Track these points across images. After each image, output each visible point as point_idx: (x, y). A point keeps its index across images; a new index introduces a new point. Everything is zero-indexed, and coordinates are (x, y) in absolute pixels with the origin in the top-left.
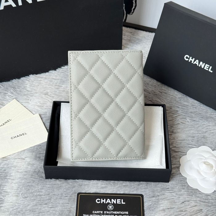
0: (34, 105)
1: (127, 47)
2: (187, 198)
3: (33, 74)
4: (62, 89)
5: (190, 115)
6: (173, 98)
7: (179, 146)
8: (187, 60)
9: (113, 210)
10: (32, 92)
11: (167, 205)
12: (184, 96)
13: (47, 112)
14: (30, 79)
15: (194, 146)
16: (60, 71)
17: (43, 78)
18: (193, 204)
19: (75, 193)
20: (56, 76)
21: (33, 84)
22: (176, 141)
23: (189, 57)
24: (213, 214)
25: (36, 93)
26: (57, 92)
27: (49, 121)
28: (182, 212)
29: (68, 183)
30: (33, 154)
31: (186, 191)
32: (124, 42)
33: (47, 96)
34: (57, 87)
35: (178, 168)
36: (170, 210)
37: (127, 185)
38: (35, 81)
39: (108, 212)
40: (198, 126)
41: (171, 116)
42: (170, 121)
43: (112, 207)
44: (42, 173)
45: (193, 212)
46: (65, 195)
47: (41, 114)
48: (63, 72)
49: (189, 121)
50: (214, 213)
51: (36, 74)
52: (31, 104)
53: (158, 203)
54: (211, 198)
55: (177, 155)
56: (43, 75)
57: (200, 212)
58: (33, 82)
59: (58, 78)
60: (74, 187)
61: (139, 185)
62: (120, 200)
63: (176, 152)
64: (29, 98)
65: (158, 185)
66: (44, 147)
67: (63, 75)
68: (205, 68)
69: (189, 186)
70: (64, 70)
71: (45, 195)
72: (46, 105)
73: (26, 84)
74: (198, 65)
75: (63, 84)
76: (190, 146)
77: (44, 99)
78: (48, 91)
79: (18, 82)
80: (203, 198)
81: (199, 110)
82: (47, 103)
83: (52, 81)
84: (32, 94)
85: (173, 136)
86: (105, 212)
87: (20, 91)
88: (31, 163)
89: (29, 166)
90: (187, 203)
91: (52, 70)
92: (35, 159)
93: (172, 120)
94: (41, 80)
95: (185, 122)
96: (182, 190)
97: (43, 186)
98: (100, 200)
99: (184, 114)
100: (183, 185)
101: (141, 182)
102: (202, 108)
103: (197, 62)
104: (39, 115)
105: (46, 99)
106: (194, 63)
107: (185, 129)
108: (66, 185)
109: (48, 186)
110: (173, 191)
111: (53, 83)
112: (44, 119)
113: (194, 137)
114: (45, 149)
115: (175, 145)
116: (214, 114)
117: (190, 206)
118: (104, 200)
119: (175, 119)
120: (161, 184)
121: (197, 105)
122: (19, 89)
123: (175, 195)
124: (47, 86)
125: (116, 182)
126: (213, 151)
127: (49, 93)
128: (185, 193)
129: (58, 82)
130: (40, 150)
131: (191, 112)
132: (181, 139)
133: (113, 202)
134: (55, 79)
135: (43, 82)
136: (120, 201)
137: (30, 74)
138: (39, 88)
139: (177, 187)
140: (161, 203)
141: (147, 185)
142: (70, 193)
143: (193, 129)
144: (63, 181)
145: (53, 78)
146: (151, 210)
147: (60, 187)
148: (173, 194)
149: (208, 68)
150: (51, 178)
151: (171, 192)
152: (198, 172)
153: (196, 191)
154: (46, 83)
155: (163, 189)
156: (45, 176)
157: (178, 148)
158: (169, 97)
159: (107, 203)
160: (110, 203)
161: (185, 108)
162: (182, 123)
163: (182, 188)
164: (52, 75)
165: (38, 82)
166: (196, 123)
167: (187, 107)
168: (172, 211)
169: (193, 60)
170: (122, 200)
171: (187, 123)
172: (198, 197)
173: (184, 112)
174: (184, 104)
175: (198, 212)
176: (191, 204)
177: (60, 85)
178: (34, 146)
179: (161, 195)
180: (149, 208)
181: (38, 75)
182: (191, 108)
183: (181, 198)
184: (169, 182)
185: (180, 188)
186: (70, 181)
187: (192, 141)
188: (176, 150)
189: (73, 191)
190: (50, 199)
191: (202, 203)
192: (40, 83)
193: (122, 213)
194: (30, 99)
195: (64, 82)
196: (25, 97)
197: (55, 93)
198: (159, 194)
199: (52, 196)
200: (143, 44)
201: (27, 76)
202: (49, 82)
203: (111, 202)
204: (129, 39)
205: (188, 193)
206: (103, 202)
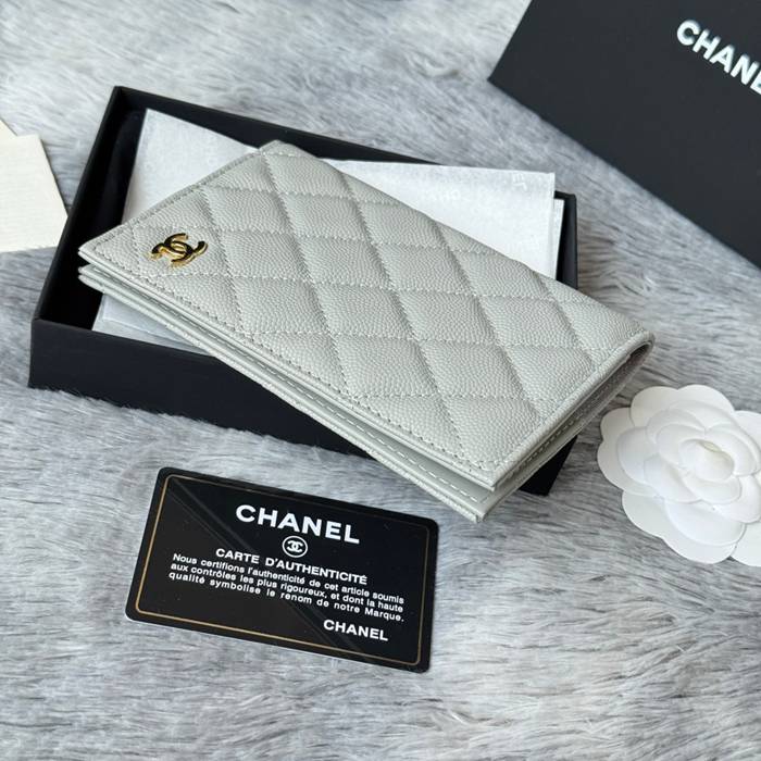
0: (25, 100)
2: (617, 565)
5: (660, 266)
9: (306, 561)
11: (535, 577)
13: (73, 139)
15: (664, 380)
18: (641, 588)
19: (151, 464)
20: (137, 17)
24: (716, 641)
27: (79, 173)
28: (592, 613)
29: (125, 418)
31: (614, 538)
35: (592, 448)
36: (541, 597)
39: (281, 564)
40: (686, 310)
43: (303, 548)
44: (20, 361)
45: (637, 618)
46: (108, 463)
49: (653, 285)
50: (721, 639)
53: (497, 562)
54: (713, 581)
57: (662, 626)
62: (339, 525)
66: (41, 265)
71: (15, 449)
72: (75, 111)
76: (650, 375)
80: (683, 573)
81: (695, 257)
83: (118, 31)
86: (270, 562)
90: (616, 582)
95: (637, 288)
98: (253, 510)
99: (635, 259)
104: (40, 144)
106: (713, 61)
108: (117, 426)
109: (39, 415)
110: (563, 530)
111: (120, 40)
112: (59, 163)
113: (666, 347)
114: (46, 276)
116: (754, 280)
117: (626, 596)
118: (271, 514)
119: (598, 269)
121: (688, 235)
124: (90, 42)
126: (738, 408)
128: (613, 543)
129: (139, 39)
131: (664, 258)
133: (309, 528)
136: (338, 531)
139: (583, 518)
140: (508, 563)
142: (129, 458)
143: (666, 317)
144: (104, 407)
146: (463, 584)
147: (91, 428)
150: (54, 388)
151: (556, 533)
153: (654, 545)
154: (89, 31)
156: (29, 375)
159: (281, 526)
160: (297, 529)
161: (645, 238)
162: (626, 287)
166: (681, 301)
167: (652, 238)
168: (551, 603)
170: (348, 528)
171: (645, 293)
172: (661, 568)
173: (638, 250)
174: (640, 225)
175: (656, 623)
176: (632, 589)
180: (459, 575)
182: (668, 243)
184: (547, 495)
186: (139, 418)
187: (656, 359)
189: (142, 454)
190: (39, 469)
191: (677, 595)
193: (339, 575)
194: (10, 74)
199: (49, 459)
202: (101, 31)
203: (300, 525)
205: (622, 547)
206: (267, 522)
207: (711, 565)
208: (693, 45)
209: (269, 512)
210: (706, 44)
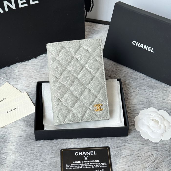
0: (22, 86)
1: (89, 37)
2: (142, 147)
3: (19, 62)
4: (42, 72)
5: (140, 85)
6: (126, 73)
7: (133, 109)
8: (135, 44)
9: (88, 160)
10: (20, 76)
11: (127, 153)
12: (134, 71)
13: (32, 91)
14: (17, 66)
15: (144, 108)
16: (40, 58)
17: (27, 65)
18: (146, 150)
19: (59, 149)
20: (37, 63)
21: (20, 70)
22: (130, 105)
23: (135, 42)
24: (161, 157)
25: (23, 77)
26: (38, 75)
27: (35, 97)
28: (138, 157)
29: (53, 142)
30: (25, 123)
31: (140, 142)
32: (86, 33)
33: (31, 78)
34: (38, 71)
35: (134, 125)
36: (130, 156)
37: (97, 140)
38: (21, 68)
39: (84, 162)
40: (146, 93)
41: (125, 87)
42: (125, 91)
43: (87, 158)
44: (33, 136)
45: (147, 156)
46: (52, 151)
47: (28, 92)
48: (42, 59)
49: (139, 89)
50: (162, 156)
51: (22, 62)
52: (20, 85)
53: (121, 152)
54: (159, 146)
55: (132, 116)
56: (27, 63)
57: (151, 156)
58: (20, 68)
59: (38, 64)
60: (58, 145)
61: (105, 140)
62: (93, 152)
63: (131, 113)
64: (18, 80)
65: (120, 139)
66: (32, 117)
67: (42, 61)
68: (148, 50)
69: (142, 137)
70: (42, 57)
71: (36, 153)
72: (31, 85)
73: (14, 70)
74: (143, 48)
75: (42, 69)
76: (141, 108)
77: (29, 81)
78: (32, 74)
79: (8, 69)
80: (153, 145)
81: (146, 81)
82: (32, 84)
83: (34, 67)
84: (20, 78)
85: (128, 101)
86: (82, 162)
87: (11, 76)
88: (24, 130)
89: (22, 132)
90: (142, 150)
91: (33, 58)
92: (27, 127)
93: (126, 90)
94: (26, 67)
95: (136, 91)
96: (138, 141)
97: (35, 146)
98: (78, 153)
99: (135, 85)
100: (138, 137)
101: (107, 138)
102: (147, 79)
103: (142, 46)
104: (26, 93)
105: (31, 81)
106: (140, 47)
107: (136, 96)
108: (52, 144)
109: (38, 146)
110: (131, 143)
111: (35, 68)
112: (31, 96)
113: (143, 101)
114: (34, 118)
115: (130, 108)
117: (144, 152)
118: (81, 153)
119: (129, 89)
120: (122, 138)
121: (144, 77)
122: (9, 74)
123: (133, 145)
124: (30, 70)
125: (89, 139)
126: (158, 110)
127: (33, 76)
128: (140, 143)
129: (39, 67)
130: (29, 119)
131: (140, 83)
132: (134, 103)
133: (88, 154)
134: (36, 65)
135: (28, 68)
136: (93, 153)
137: (17, 63)
138: (25, 73)
139: (134, 139)
140: (123, 152)
141: (111, 140)
142: (55, 149)
143: (142, 95)
144: (49, 141)
145: (35, 64)
146: (116, 157)
147: (47, 146)
148: (131, 144)
149: (150, 49)
150: (40, 140)
151: (130, 143)
152: (149, 127)
153: (148, 141)
154: (30, 68)
155: (124, 142)
156: (35, 138)
157: (132, 110)
158: (123, 73)
159: (83, 155)
160: (86, 155)
162: (134, 91)
163: (137, 139)
164: (34, 62)
165: (24, 68)
166: (145, 91)
167: (137, 80)
168: (131, 157)
169: (139, 44)
170: (94, 152)
171: (138, 91)
172: (150, 145)
173: (135, 83)
174: (135, 78)
175: (150, 156)
176: (145, 151)
177: (41, 69)
178: (25, 117)
179: (122, 146)
180: (115, 156)
181: (23, 63)
182: (140, 80)
183: (137, 147)
184: (127, 136)
185: (136, 140)
186: (55, 141)
187: (142, 105)
188: (132, 112)
189: (57, 148)
190: (41, 155)
191: (153, 150)
192: (25, 69)
193: (94, 161)
195: (43, 67)
196: (15, 80)
197: (38, 76)
198: (120, 145)
199: (42, 153)
200: (100, 34)
201: (14, 64)
202: (32, 68)
203: (86, 153)
204: (90, 30)
205: (142, 143)
206: (80, 154)
207: (158, 142)
208: (136, 45)
209: (80, 153)
210: (138, 44)
